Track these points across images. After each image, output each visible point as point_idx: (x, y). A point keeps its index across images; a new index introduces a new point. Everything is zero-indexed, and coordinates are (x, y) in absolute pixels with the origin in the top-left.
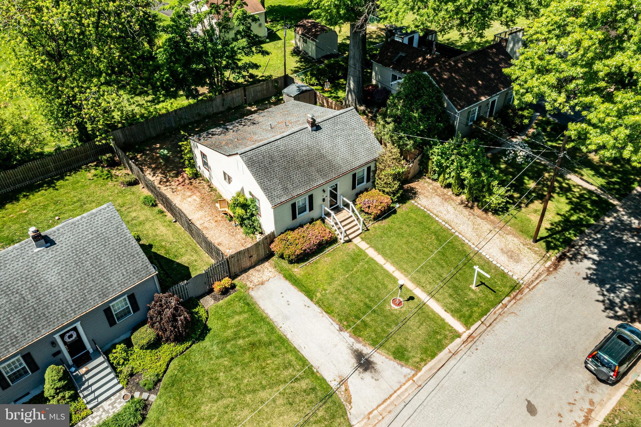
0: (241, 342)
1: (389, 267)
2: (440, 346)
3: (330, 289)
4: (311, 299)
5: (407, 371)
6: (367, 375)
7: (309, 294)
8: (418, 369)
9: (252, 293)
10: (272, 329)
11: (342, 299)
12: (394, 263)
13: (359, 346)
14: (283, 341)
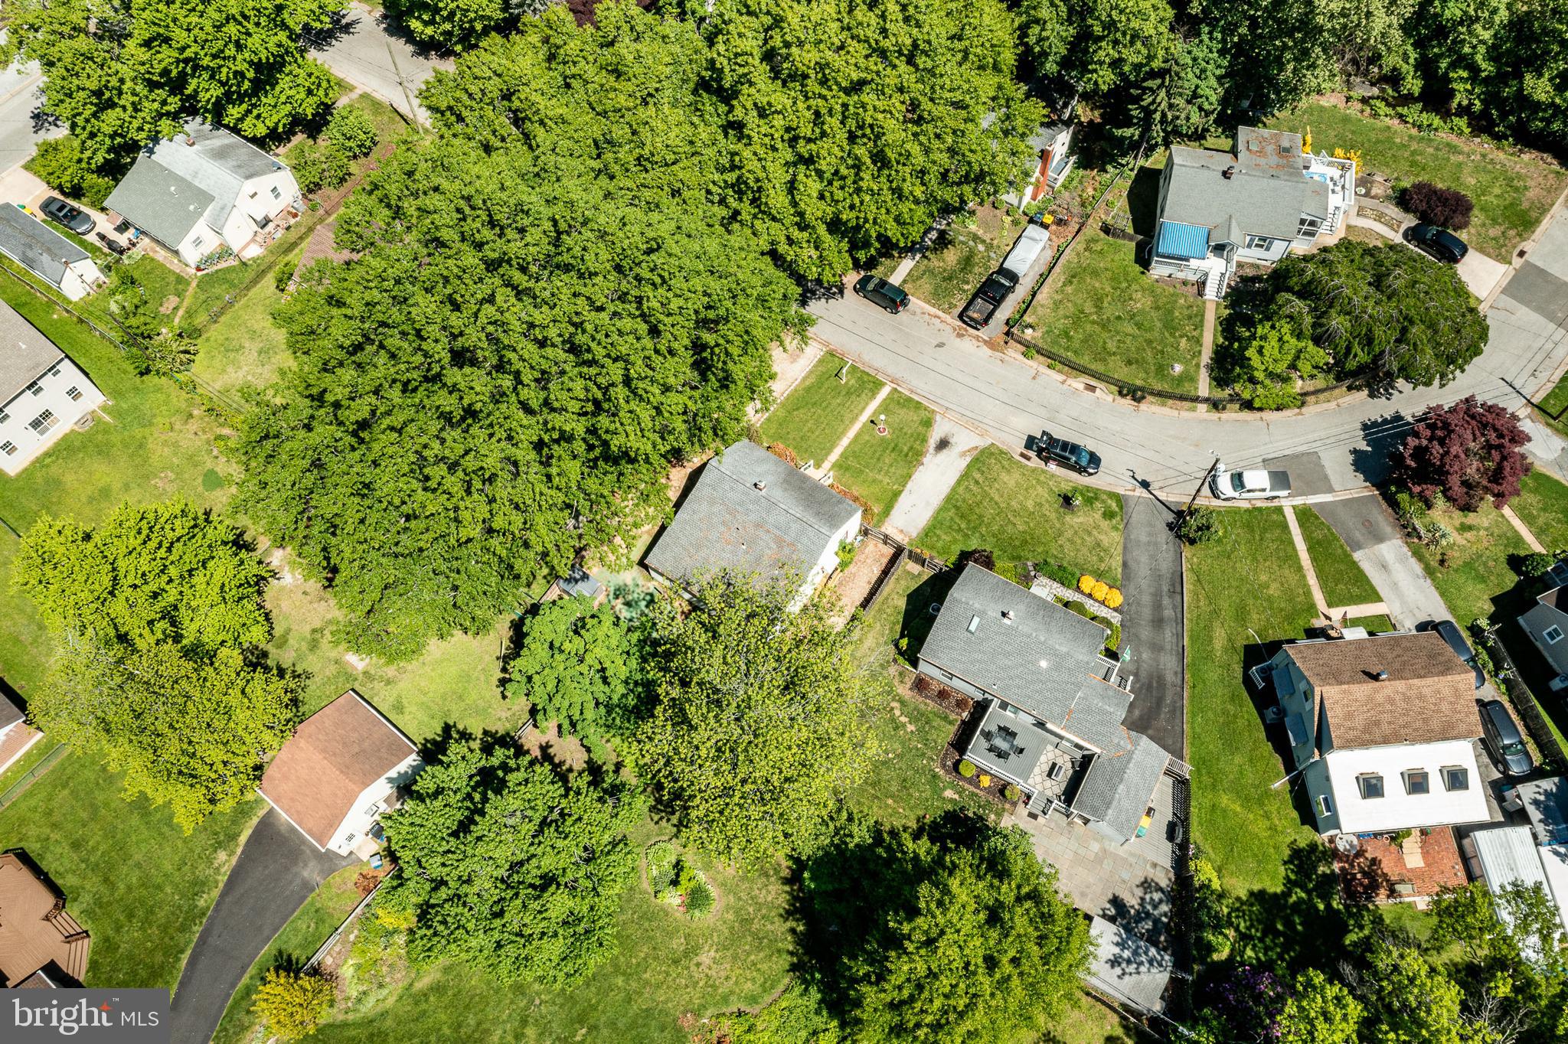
0: (963, 526)
1: (845, 442)
2: (909, 400)
3: (887, 480)
4: (901, 492)
5: (938, 418)
6: (951, 440)
7: (896, 495)
8: (933, 411)
9: (914, 535)
10: (941, 509)
11: (893, 470)
12: (839, 438)
13: (931, 450)
14: (949, 499)
